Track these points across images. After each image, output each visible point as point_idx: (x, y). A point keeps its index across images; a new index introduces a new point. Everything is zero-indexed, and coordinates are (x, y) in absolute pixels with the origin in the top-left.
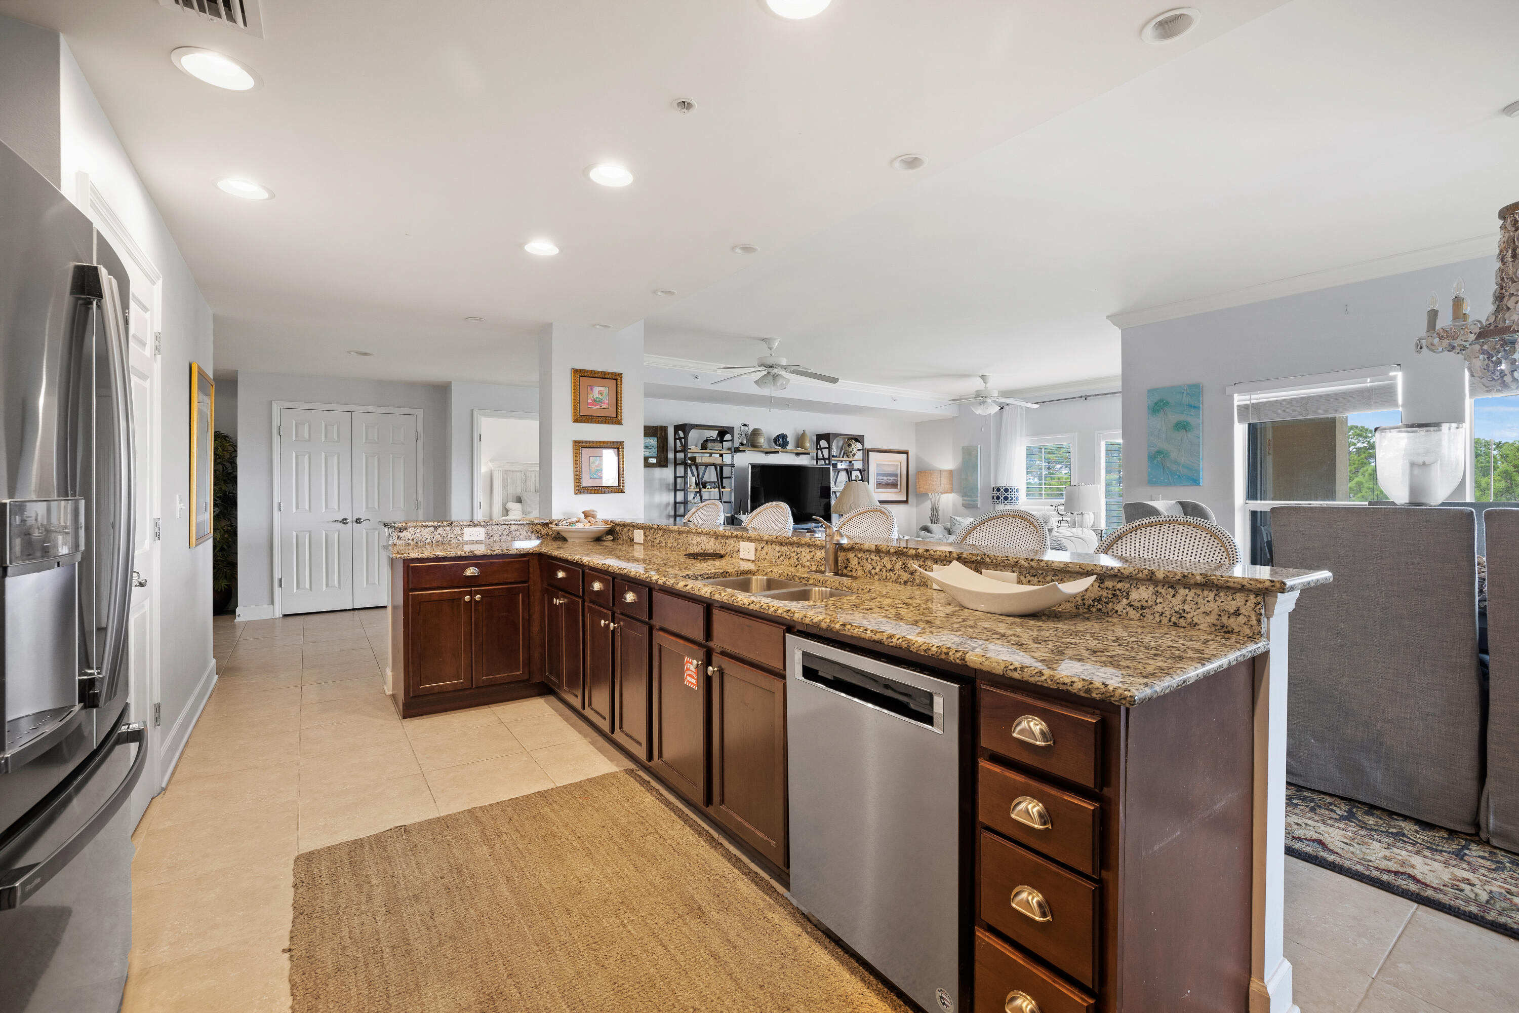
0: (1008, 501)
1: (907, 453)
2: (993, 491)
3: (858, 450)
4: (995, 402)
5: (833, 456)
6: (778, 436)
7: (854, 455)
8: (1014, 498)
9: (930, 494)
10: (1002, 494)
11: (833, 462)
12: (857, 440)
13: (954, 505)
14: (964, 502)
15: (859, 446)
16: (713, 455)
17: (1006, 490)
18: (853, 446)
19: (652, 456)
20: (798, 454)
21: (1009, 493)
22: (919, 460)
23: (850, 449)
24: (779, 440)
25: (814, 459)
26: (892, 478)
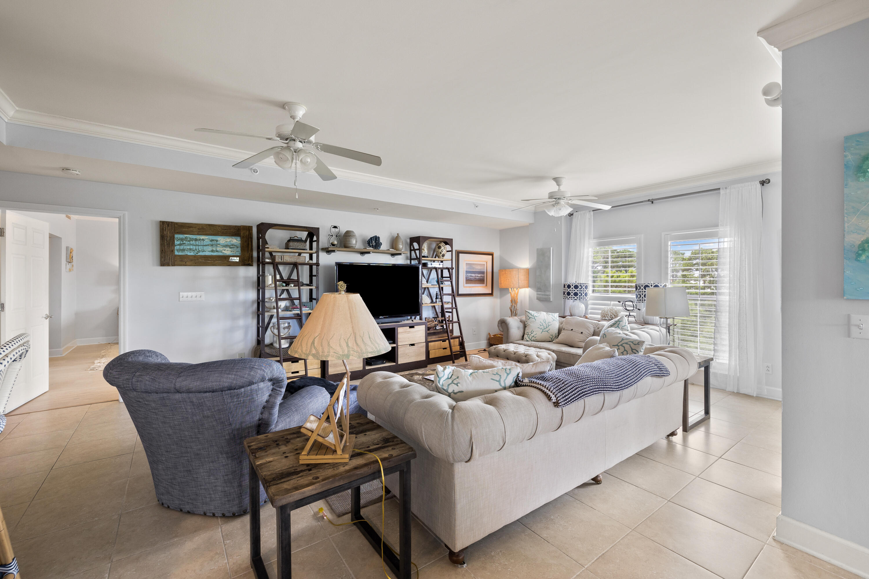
0: (578, 296)
1: (492, 254)
2: (564, 287)
3: (448, 251)
4: (568, 204)
5: (424, 257)
6: (371, 238)
7: (443, 256)
8: (583, 294)
9: (510, 289)
10: (572, 290)
11: (423, 262)
12: (446, 243)
13: (530, 297)
14: (538, 296)
15: (448, 248)
16: (302, 255)
17: (576, 287)
18: (442, 248)
19: (235, 254)
20: (393, 255)
21: (578, 289)
22: (501, 259)
23: (440, 250)
24: (372, 242)
25: (408, 259)
26: (479, 275)
